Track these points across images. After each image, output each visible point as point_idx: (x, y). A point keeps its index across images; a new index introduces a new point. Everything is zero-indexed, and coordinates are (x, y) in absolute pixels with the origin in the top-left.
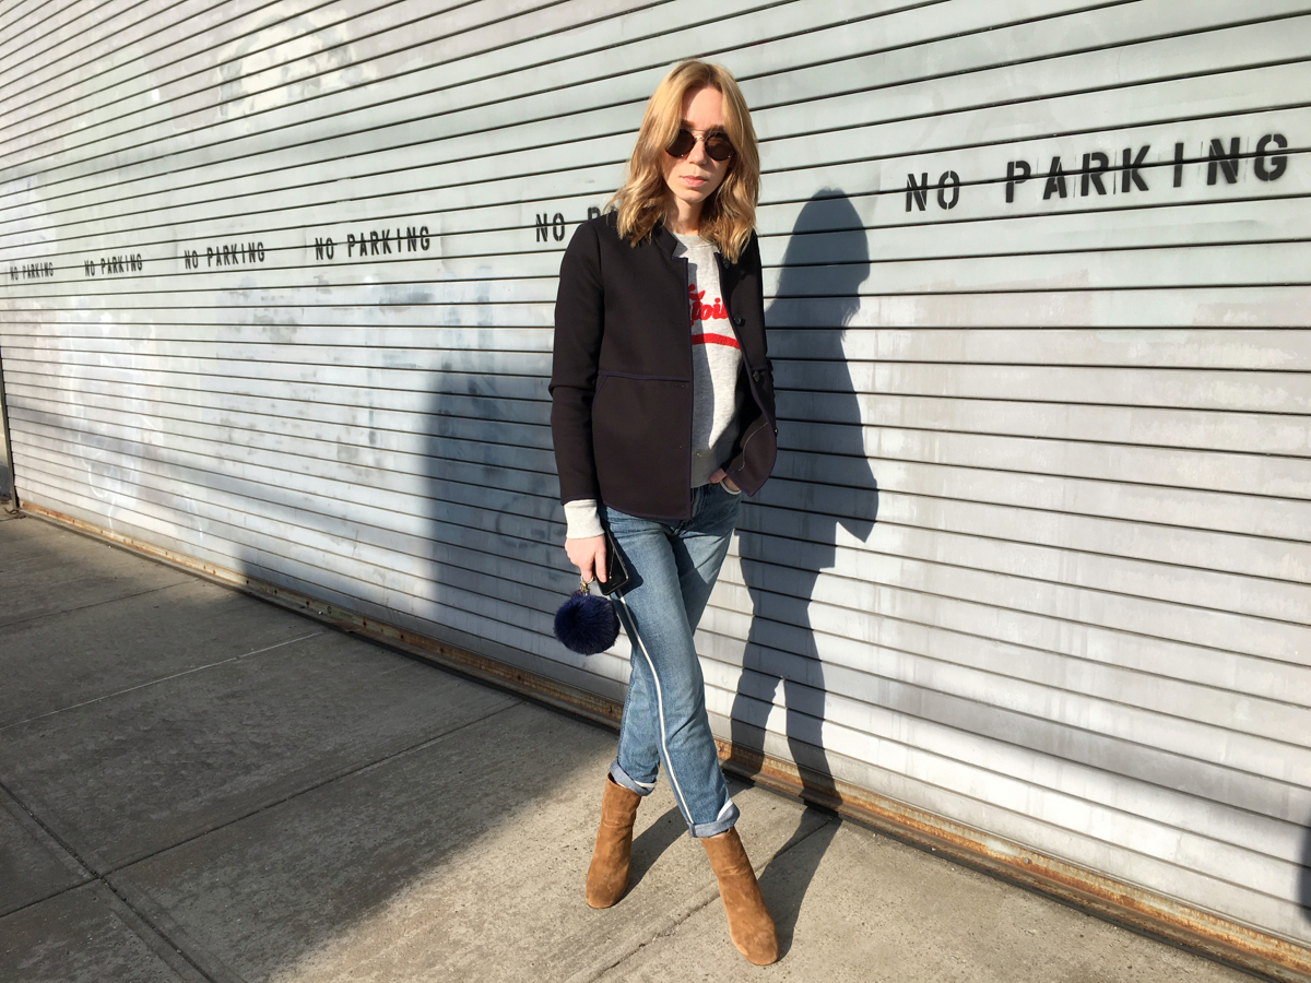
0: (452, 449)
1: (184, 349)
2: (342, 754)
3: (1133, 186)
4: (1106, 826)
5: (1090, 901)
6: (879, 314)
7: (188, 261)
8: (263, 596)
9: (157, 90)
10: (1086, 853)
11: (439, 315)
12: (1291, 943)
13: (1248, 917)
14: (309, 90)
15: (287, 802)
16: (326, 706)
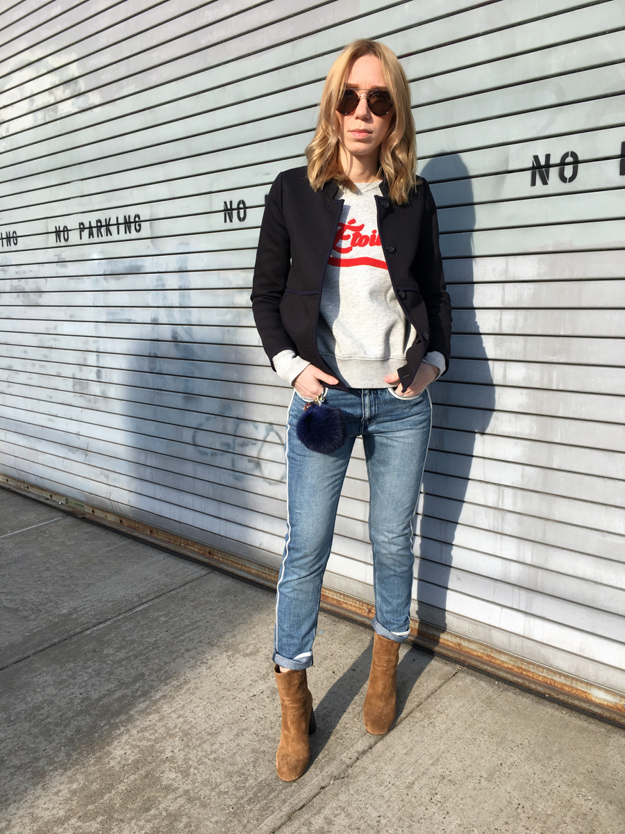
0: (158, 382)
2: (74, 616)
6: (506, 270)
8: (18, 491)
11: (149, 281)
14: (49, 115)
15: (30, 658)
16: (63, 577)
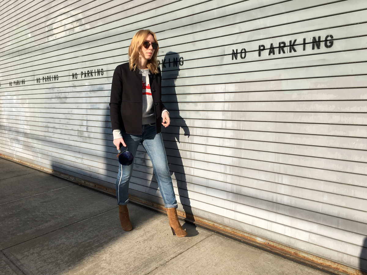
1: (36, 106)
2: (74, 217)
3: (292, 51)
4: (289, 232)
5: (285, 254)
6: (225, 89)
7: (37, 81)
8: (56, 175)
9: (30, 34)
10: (284, 240)
11: (106, 93)
12: (341, 264)
13: (329, 257)
14: (71, 32)
15: (57, 230)
16: (72, 205)
